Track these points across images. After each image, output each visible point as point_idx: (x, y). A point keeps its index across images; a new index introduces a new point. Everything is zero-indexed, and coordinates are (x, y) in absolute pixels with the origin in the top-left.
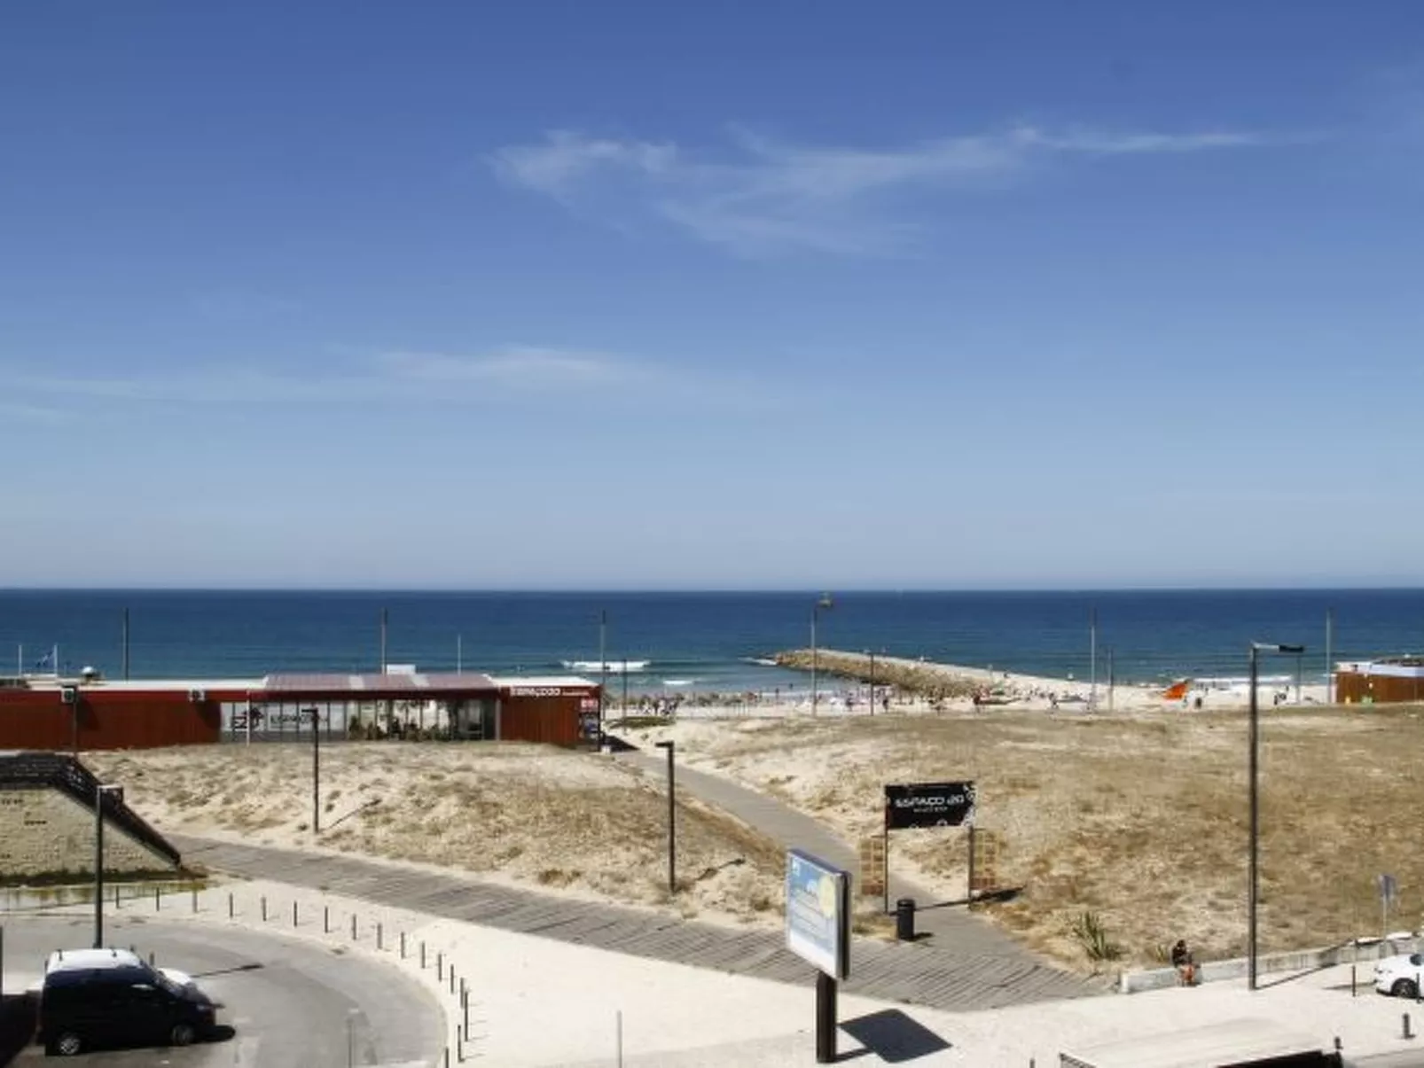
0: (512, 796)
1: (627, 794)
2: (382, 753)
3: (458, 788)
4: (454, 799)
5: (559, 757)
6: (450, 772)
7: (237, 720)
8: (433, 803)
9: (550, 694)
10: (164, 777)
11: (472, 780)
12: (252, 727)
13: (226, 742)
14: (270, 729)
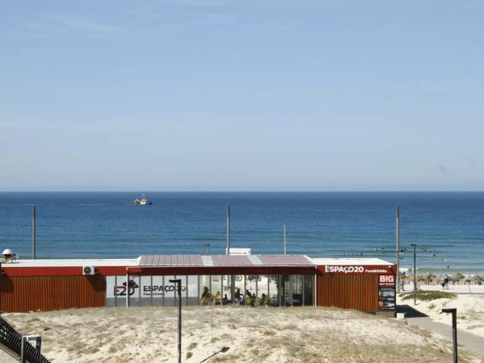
0: (327, 348)
1: (418, 350)
2: (228, 315)
3: (286, 341)
4: (283, 350)
5: (364, 321)
6: (279, 329)
7: (118, 289)
8: (268, 352)
9: (356, 271)
10: (64, 331)
11: (296, 336)
12: (129, 294)
13: (110, 306)
14: (143, 296)
